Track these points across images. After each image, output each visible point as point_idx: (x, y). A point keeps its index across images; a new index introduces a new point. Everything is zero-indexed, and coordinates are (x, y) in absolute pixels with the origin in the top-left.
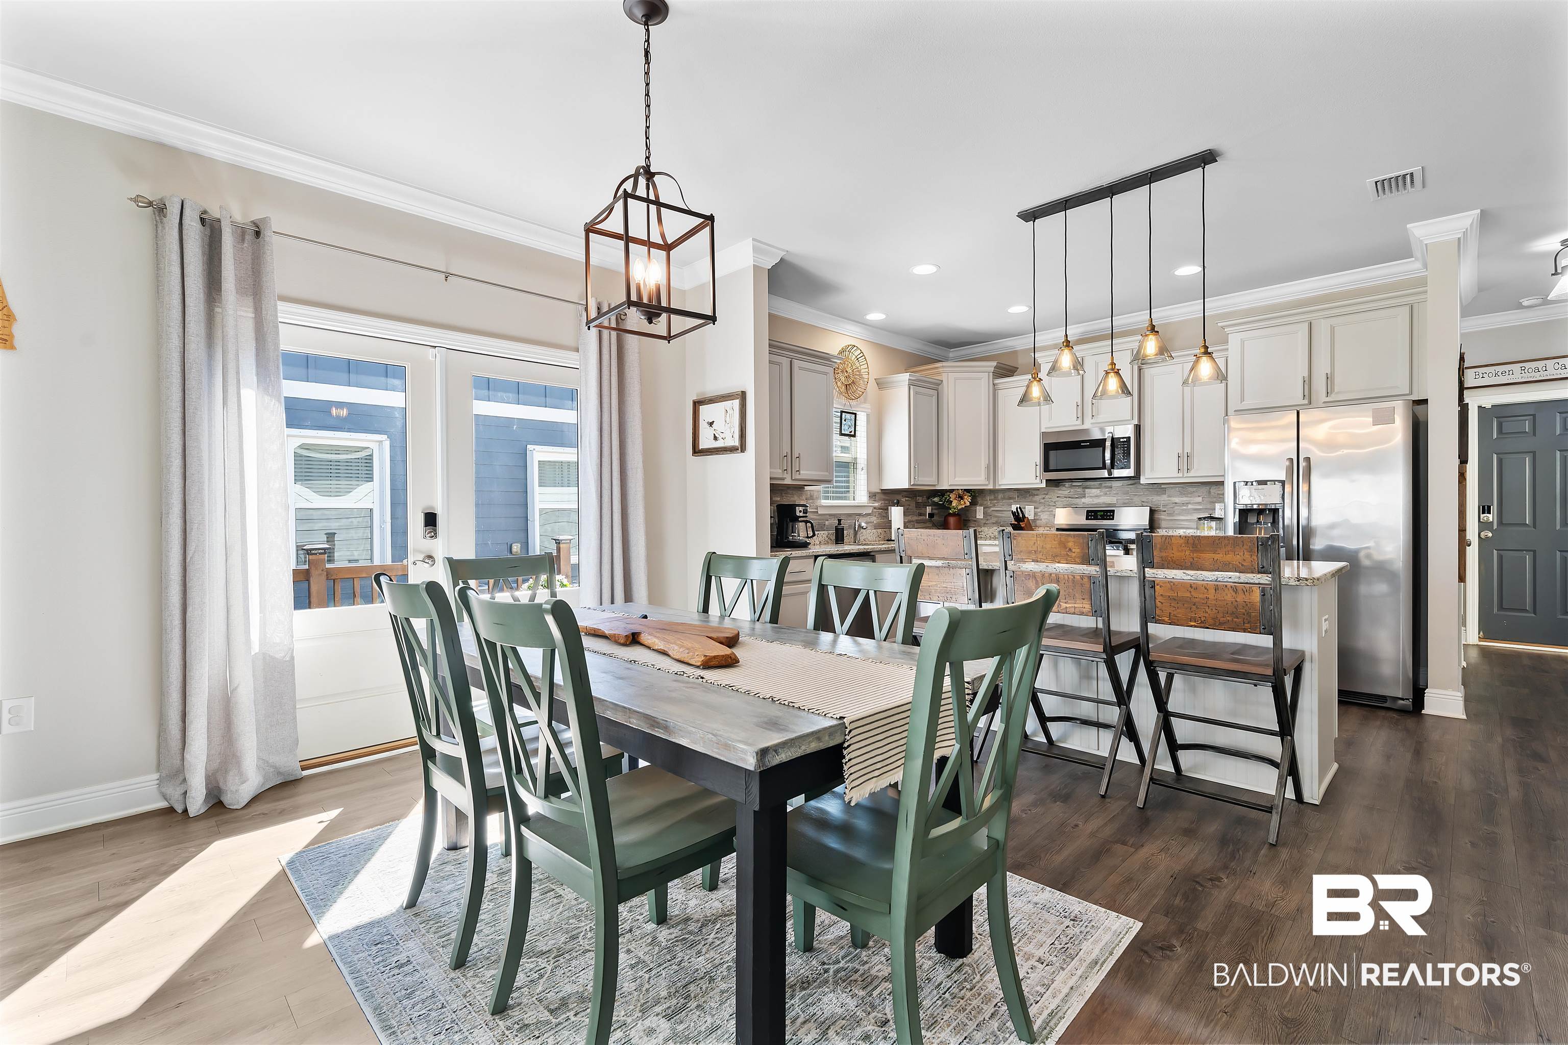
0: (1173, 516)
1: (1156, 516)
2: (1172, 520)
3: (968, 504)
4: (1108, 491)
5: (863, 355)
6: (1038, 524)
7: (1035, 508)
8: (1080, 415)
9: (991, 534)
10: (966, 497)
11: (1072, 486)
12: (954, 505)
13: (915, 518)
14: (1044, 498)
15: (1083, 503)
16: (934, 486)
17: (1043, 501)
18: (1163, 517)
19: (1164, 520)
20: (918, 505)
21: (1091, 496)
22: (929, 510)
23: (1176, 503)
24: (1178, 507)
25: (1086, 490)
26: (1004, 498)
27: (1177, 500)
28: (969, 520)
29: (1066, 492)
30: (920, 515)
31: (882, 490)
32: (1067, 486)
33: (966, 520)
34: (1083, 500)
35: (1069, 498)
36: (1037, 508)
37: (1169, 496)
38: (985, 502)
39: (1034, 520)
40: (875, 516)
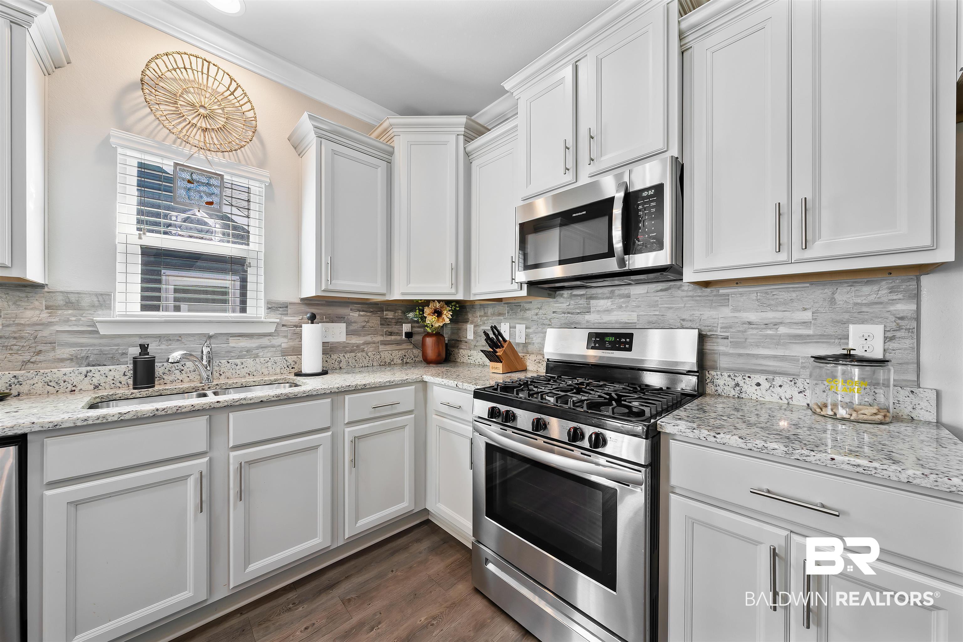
0: (744, 348)
1: (709, 346)
2: (740, 355)
3: (447, 321)
4: (623, 302)
5: (238, 86)
6: (530, 350)
7: (526, 328)
8: (570, 165)
9: (479, 360)
10: (445, 312)
11: (572, 296)
12: (429, 322)
13: (380, 338)
14: (537, 314)
15: (588, 322)
16: (384, 295)
17: (535, 318)
18: (722, 348)
19: (726, 354)
20: (385, 322)
21: (598, 311)
22: (406, 328)
23: (750, 323)
24: (755, 332)
25: (592, 302)
26: (493, 314)
27: (752, 316)
28: (461, 341)
29: (564, 306)
30: (391, 334)
31: (302, 299)
32: (565, 296)
33: (458, 341)
34: (587, 317)
35: (569, 313)
36: (529, 328)
37: (736, 310)
38: (476, 319)
39: (525, 345)
40: (285, 337)
